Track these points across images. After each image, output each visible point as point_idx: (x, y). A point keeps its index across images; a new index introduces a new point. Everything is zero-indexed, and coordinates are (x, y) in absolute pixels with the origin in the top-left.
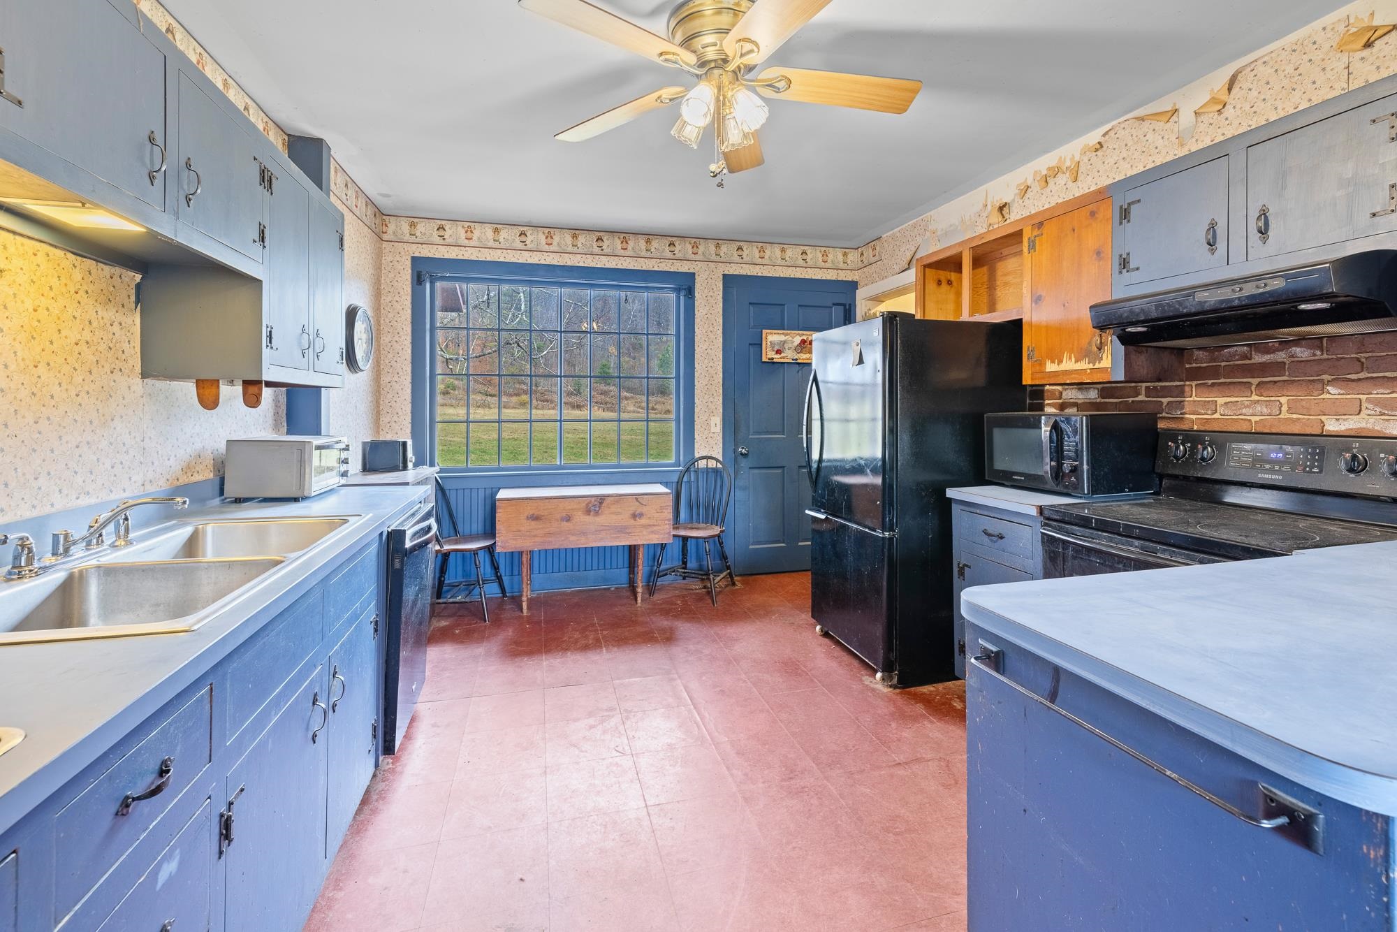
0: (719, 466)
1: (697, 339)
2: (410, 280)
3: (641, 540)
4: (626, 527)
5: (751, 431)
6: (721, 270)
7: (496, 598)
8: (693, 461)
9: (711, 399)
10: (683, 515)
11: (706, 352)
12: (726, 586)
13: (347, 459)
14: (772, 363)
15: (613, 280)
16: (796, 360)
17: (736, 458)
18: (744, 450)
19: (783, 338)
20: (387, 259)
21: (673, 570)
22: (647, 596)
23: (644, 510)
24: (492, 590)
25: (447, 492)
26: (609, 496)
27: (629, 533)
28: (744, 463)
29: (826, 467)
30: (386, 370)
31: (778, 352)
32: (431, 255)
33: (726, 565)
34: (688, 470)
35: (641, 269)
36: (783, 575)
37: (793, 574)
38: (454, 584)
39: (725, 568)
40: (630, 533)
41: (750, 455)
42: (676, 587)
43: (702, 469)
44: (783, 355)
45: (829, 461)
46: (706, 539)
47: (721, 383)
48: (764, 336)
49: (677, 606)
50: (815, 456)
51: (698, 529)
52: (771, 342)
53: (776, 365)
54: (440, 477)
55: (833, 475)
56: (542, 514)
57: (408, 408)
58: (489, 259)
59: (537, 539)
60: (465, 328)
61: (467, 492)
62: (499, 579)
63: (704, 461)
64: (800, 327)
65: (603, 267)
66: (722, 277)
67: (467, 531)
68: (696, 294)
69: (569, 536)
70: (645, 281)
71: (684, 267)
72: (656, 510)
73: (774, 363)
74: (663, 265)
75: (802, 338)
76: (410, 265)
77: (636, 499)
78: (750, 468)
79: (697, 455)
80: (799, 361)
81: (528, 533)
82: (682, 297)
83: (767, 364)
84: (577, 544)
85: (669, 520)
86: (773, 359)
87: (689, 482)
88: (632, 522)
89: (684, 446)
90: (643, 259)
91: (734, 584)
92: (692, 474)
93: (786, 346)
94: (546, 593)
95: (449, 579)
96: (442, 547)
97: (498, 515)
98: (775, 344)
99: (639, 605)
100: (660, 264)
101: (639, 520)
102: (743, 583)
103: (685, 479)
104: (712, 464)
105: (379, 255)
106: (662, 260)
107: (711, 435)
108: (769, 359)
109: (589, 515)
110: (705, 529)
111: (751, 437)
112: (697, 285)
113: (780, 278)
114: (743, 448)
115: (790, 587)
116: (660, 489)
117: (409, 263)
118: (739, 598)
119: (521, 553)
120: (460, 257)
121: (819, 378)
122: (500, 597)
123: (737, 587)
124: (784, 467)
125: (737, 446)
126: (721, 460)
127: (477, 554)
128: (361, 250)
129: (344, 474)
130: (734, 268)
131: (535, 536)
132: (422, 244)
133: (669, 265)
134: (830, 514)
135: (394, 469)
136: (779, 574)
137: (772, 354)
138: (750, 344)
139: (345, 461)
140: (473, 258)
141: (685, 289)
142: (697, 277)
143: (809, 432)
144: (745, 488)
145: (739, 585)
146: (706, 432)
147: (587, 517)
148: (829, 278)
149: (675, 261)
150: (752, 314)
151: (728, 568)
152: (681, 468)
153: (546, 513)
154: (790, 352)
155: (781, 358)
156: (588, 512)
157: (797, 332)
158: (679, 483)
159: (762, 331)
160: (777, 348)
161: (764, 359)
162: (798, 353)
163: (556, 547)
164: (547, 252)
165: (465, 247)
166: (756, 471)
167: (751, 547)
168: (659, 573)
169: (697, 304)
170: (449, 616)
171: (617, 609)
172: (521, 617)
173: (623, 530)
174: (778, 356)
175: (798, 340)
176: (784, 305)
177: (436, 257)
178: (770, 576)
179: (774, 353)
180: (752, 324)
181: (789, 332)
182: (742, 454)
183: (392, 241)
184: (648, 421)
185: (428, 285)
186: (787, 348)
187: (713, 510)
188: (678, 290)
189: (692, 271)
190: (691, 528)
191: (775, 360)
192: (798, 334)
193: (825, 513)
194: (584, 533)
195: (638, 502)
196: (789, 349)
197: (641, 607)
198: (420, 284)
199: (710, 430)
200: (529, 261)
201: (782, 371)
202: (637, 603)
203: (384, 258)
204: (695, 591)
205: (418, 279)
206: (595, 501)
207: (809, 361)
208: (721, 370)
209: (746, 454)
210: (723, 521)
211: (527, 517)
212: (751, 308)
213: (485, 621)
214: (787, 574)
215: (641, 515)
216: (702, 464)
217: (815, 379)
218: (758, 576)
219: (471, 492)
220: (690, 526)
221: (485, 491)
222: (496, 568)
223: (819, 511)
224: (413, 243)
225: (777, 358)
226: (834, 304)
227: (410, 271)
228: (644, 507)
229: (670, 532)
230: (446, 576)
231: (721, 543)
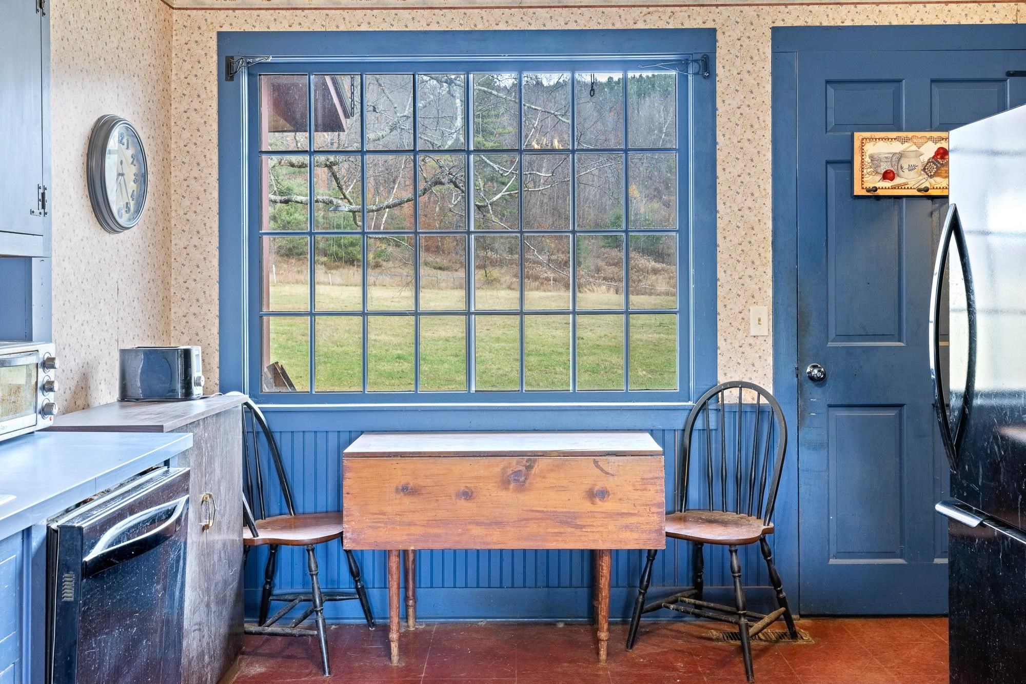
0: (763, 400)
1: (720, 156)
2: (215, 72)
3: (604, 541)
4: (575, 515)
5: (832, 334)
6: (769, 20)
7: (358, 626)
8: (714, 390)
9: (750, 271)
10: (694, 492)
11: (740, 179)
12: (781, 637)
13: (51, 383)
14: (874, 197)
15: (558, 52)
16: (926, 190)
17: (800, 386)
18: (816, 371)
19: (897, 147)
20: (178, 40)
21: (671, 598)
22: (622, 646)
23: (609, 483)
24: (352, 611)
25: (277, 437)
26: (544, 454)
27: (581, 527)
28: (817, 396)
29: (981, 408)
30: (179, 227)
31: (888, 175)
32: (248, 28)
33: (779, 599)
34: (703, 407)
35: (611, 27)
36: (900, 621)
37: (922, 622)
38: (286, 597)
39: (777, 603)
40: (584, 526)
41: (830, 381)
42: (680, 632)
43: (731, 405)
44: (897, 181)
45: (987, 395)
46: (732, 546)
47: (771, 239)
48: (857, 144)
49: (675, 674)
50: (957, 382)
51: (724, 523)
52: (871, 157)
53: (883, 201)
54: (264, 411)
55: (1008, 425)
56: (423, 484)
57: (214, 292)
58: (342, 28)
59: (415, 530)
60: (306, 151)
61: (310, 437)
62: (362, 594)
63: (736, 391)
64: (936, 123)
65: (542, 28)
66: (769, 33)
67: (310, 508)
68: (719, 70)
69: (470, 527)
70: (618, 50)
71: (695, 20)
72: (634, 485)
73: (878, 198)
74: (655, 17)
75: (939, 145)
76: (215, 47)
77: (595, 462)
78: (830, 406)
79: (722, 379)
80: (932, 192)
81: (398, 519)
82: (690, 78)
83: (864, 201)
84: (488, 544)
85: (659, 505)
86: (875, 189)
87: (706, 430)
88: (587, 506)
89: (696, 361)
90: (614, 9)
91: (794, 635)
92: (712, 417)
93: (905, 163)
94: (441, 623)
95: (280, 588)
96: (255, 534)
97: (346, 483)
98: (880, 160)
99: (602, 664)
100: (648, 17)
101: (600, 503)
102: (814, 633)
103: (699, 424)
104: (750, 397)
105: (166, 31)
106: (651, 9)
107: (752, 341)
108: (868, 191)
109: (507, 489)
110: (736, 524)
111: (830, 344)
112: (721, 53)
113: (890, 27)
114: (814, 367)
115: (914, 651)
116: (646, 443)
117: (213, 44)
118: (803, 667)
119: (386, 554)
120: (296, 28)
121: (965, 224)
122: (364, 625)
123: (800, 642)
124: (901, 406)
125: (801, 360)
126: (771, 391)
127: (313, 550)
128: (125, 23)
129: (46, 411)
130: (795, 14)
131: (410, 524)
132: (234, 9)
133: (665, 17)
134: (991, 519)
135: (168, 397)
136: (892, 620)
137: (874, 181)
138: (828, 162)
139: (48, 387)
140: (317, 28)
141: (696, 61)
142: (719, 36)
143: (942, 334)
144: (817, 447)
145: (806, 638)
146: (740, 335)
147: (503, 494)
148: (997, 20)
149: (677, 9)
150: (831, 103)
151: (782, 602)
152: (690, 403)
153: (429, 482)
154: (912, 174)
155: (893, 188)
156: (505, 483)
157: (928, 134)
158: (688, 430)
159: (852, 136)
160: (884, 167)
161: (858, 191)
162: (931, 177)
163: (446, 546)
164: (441, 8)
165: (303, 9)
166: (843, 413)
167: (833, 561)
168: (643, 603)
169: (720, 88)
170: (271, 656)
171: (560, 670)
172: (386, 669)
173: (569, 520)
174: (887, 184)
175: (929, 150)
176: (900, 81)
177: (256, 30)
178: (872, 622)
179: (880, 177)
180: (831, 119)
181: (910, 134)
182: (812, 378)
183: (187, 9)
184: (627, 313)
185: (244, 81)
186: (905, 166)
187: (752, 487)
188: (682, 65)
189: (710, 25)
190: (711, 521)
191: (880, 192)
192: (931, 138)
193: (978, 514)
194: (498, 523)
195: (598, 467)
196: (912, 168)
197: (605, 669)
198: (232, 79)
199: (747, 330)
200: (411, 28)
201: (896, 212)
202: (598, 661)
203: (174, 38)
204: (714, 644)
205: (228, 71)
206: (518, 463)
207: (944, 193)
208: (770, 215)
209: (819, 379)
210: (771, 510)
211: (397, 489)
212: (831, 90)
213: (324, 673)
214: (909, 621)
215: (603, 494)
216: (730, 397)
217: (955, 226)
218: (847, 620)
219: (316, 437)
220: (705, 515)
221: (339, 438)
222: (356, 574)
223: (966, 509)
224: (220, 9)
225: (885, 187)
226: (1009, 74)
227: (215, 58)
228: (611, 478)
229: (659, 531)
230: (277, 580)
231: (766, 554)
